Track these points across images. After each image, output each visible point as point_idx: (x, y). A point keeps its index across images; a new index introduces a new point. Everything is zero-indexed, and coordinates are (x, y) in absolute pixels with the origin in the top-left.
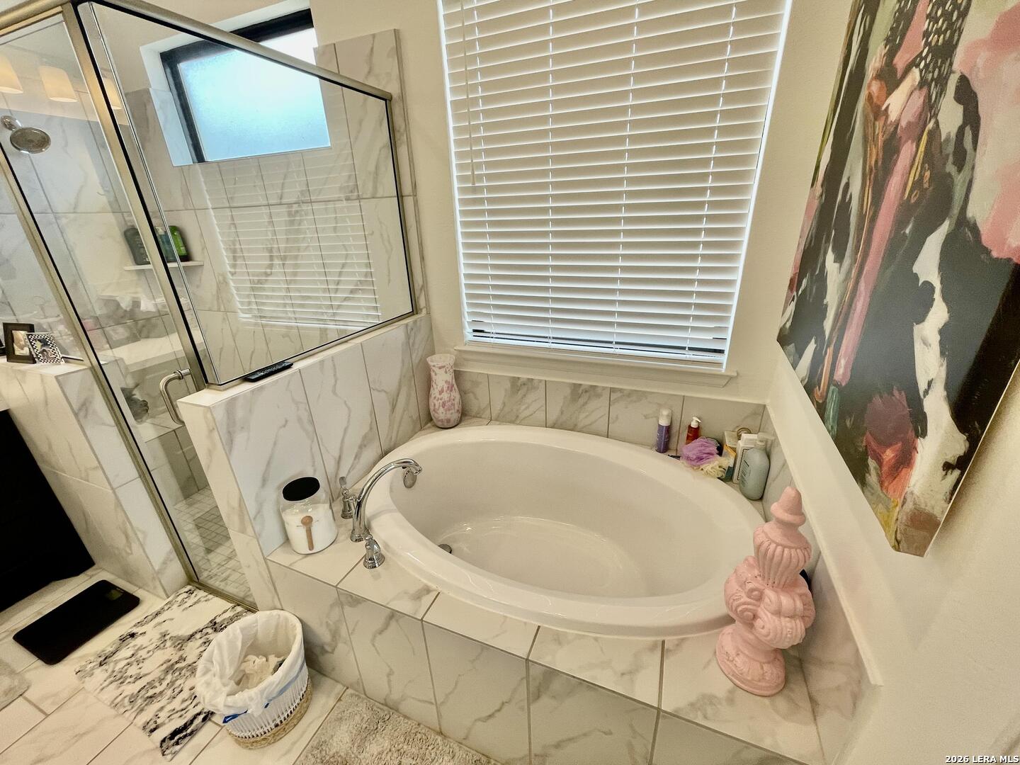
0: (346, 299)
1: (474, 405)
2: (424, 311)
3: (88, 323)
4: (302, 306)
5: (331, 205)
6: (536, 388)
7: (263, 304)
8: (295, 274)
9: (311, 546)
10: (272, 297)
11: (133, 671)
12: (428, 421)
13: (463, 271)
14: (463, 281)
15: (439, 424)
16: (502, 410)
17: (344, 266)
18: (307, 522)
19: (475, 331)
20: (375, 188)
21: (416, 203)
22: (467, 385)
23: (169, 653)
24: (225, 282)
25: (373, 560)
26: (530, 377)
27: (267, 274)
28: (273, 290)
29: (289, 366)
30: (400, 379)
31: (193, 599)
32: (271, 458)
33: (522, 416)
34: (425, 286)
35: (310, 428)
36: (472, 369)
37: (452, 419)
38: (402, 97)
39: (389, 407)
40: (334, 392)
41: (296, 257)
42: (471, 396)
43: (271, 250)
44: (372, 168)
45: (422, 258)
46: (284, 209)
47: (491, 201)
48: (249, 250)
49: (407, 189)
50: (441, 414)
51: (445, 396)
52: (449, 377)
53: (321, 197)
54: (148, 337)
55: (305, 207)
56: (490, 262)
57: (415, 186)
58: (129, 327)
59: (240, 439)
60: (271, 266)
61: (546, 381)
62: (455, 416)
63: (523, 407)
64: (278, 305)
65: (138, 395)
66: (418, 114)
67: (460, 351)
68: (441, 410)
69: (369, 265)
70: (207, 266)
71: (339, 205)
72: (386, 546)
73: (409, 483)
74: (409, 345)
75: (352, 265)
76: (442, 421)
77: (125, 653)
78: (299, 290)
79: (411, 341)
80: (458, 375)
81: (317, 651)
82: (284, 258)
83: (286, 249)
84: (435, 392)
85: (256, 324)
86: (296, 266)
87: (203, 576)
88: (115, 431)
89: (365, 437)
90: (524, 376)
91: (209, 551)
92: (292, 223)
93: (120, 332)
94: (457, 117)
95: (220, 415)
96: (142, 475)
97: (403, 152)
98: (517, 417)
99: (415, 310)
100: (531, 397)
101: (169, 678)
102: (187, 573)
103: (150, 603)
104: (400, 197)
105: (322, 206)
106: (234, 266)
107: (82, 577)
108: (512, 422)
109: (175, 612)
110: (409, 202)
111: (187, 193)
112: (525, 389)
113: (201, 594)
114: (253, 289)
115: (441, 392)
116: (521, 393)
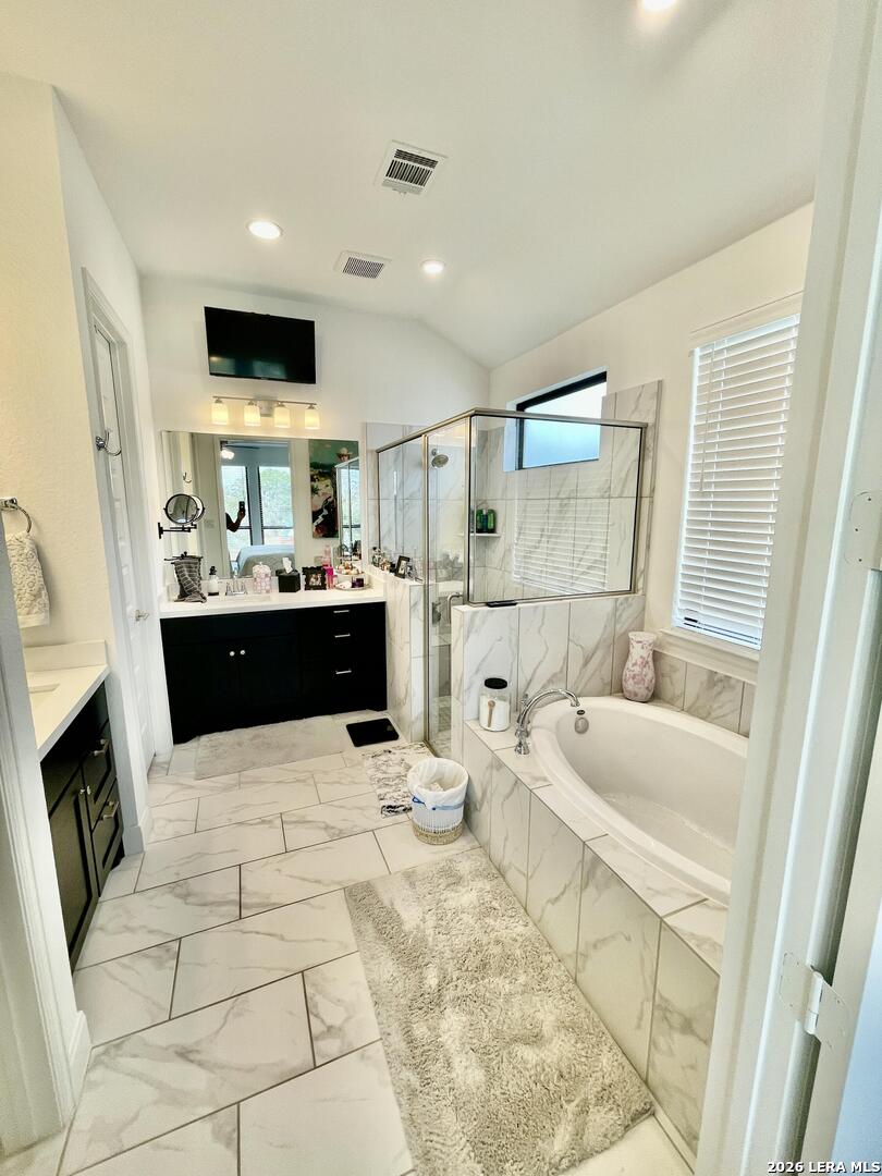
0: (583, 573)
1: (669, 689)
2: (640, 593)
3: (431, 564)
4: (552, 574)
5: (589, 501)
6: (733, 688)
7: (528, 569)
8: (553, 549)
9: (489, 725)
10: (535, 564)
11: (384, 768)
12: (618, 689)
13: (682, 561)
14: (681, 570)
15: (627, 695)
16: (694, 703)
17: (588, 547)
18: (492, 705)
19: (686, 619)
20: (622, 492)
21: (652, 503)
22: (666, 669)
23: (401, 769)
24: (510, 550)
25: (521, 748)
26: (728, 674)
27: (536, 548)
28: (537, 559)
29: (515, 604)
30: (599, 643)
31: (422, 750)
32: (486, 657)
33: (714, 715)
34: (645, 572)
35: (515, 650)
36: (673, 653)
37: (640, 695)
38: (655, 425)
39: (581, 662)
40: (539, 631)
41: (557, 537)
42: (668, 679)
43: (543, 530)
44: (623, 475)
45: (648, 547)
46: (558, 502)
47: (715, 504)
48: (530, 529)
49: (646, 491)
50: (629, 685)
51: (637, 669)
52: (646, 653)
53: (584, 495)
54: (456, 579)
55: (572, 501)
56: (707, 556)
57: (653, 490)
58: (448, 572)
59: (472, 637)
60: (539, 542)
61: (744, 683)
62: (643, 692)
63: (716, 706)
64: (537, 571)
65: (438, 609)
66: (666, 437)
67: (666, 634)
68: (631, 681)
69: (605, 548)
70: (502, 538)
71: (594, 501)
72: (534, 746)
73: (580, 728)
74: (615, 616)
75: (595, 547)
76: (630, 692)
77: (383, 758)
78: (553, 562)
79: (618, 614)
80: (657, 656)
81: (472, 806)
82: (549, 537)
83: (552, 530)
84: (629, 664)
85: (520, 583)
86: (556, 543)
87: (431, 741)
88: (422, 624)
89: (555, 675)
90: (722, 672)
91: (440, 731)
92: (561, 512)
93: (443, 573)
94: (697, 437)
95: (467, 618)
96: (424, 656)
97: (648, 464)
98: (710, 714)
99: (633, 589)
100: (725, 697)
101: (397, 781)
102: (425, 737)
103: (402, 741)
104: (639, 497)
105: (583, 501)
106: (518, 539)
107: (379, 713)
108: (704, 719)
109: (411, 751)
110: (645, 503)
111: (505, 489)
112: (720, 685)
113: (427, 750)
114: (525, 557)
115: (634, 665)
116: (717, 689)
